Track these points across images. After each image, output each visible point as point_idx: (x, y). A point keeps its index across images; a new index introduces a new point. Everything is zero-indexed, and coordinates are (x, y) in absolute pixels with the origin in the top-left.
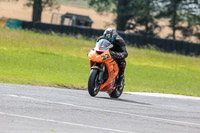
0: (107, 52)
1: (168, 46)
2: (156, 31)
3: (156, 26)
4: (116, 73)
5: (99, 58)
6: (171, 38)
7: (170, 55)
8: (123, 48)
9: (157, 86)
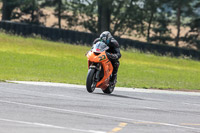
0: (103, 53)
1: (54, 35)
2: (41, 20)
3: (42, 15)
4: (111, 72)
5: (96, 59)
6: (57, 27)
7: (56, 44)
8: (117, 50)
9: (44, 75)
